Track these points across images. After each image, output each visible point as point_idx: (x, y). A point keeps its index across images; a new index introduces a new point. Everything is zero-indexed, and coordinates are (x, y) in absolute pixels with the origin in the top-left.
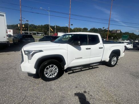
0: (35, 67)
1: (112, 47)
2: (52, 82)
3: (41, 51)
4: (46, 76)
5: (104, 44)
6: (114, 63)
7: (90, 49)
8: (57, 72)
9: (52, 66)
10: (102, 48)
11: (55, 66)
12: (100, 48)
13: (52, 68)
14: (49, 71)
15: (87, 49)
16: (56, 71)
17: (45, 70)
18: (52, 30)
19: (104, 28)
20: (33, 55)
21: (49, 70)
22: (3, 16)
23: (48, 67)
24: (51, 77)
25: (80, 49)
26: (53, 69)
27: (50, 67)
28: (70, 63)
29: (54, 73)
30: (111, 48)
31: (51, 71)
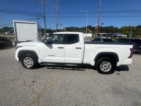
0: (18, 57)
3: (21, 47)
4: (25, 64)
5: (85, 44)
7: (63, 48)
8: (33, 63)
10: (80, 48)
11: (30, 58)
15: (59, 48)
17: (24, 60)
18: (90, 31)
21: (27, 60)
22: (35, 24)
23: (26, 58)
28: (43, 59)
30: (96, 49)
31: (29, 62)
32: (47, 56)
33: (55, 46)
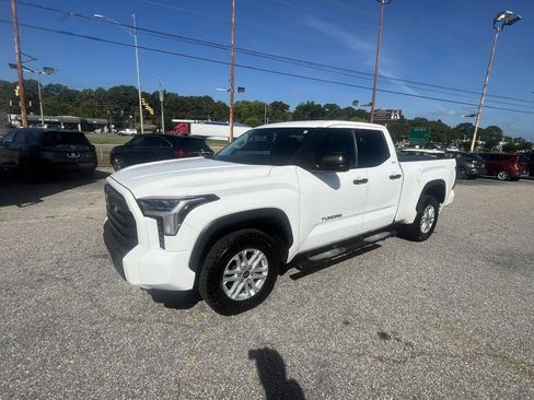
0: (192, 266)
1: (424, 171)
2: (253, 316)
3: (211, 198)
4: (229, 293)
5: (402, 163)
6: (427, 226)
7: (365, 181)
8: (265, 274)
9: (249, 255)
10: (398, 176)
11: (257, 252)
12: (392, 177)
13: (249, 262)
14: (239, 275)
15: (356, 182)
16: (260, 273)
17: (227, 272)
18: (148, 108)
19: (356, 102)
20: (182, 215)
21: (238, 269)
23: (236, 258)
24: (245, 296)
25: (335, 184)
26: (250, 268)
27: (241, 258)
28: (306, 239)
29: (256, 280)
30: (422, 174)
31: (246, 274)
32: (318, 224)
33: (346, 177)
